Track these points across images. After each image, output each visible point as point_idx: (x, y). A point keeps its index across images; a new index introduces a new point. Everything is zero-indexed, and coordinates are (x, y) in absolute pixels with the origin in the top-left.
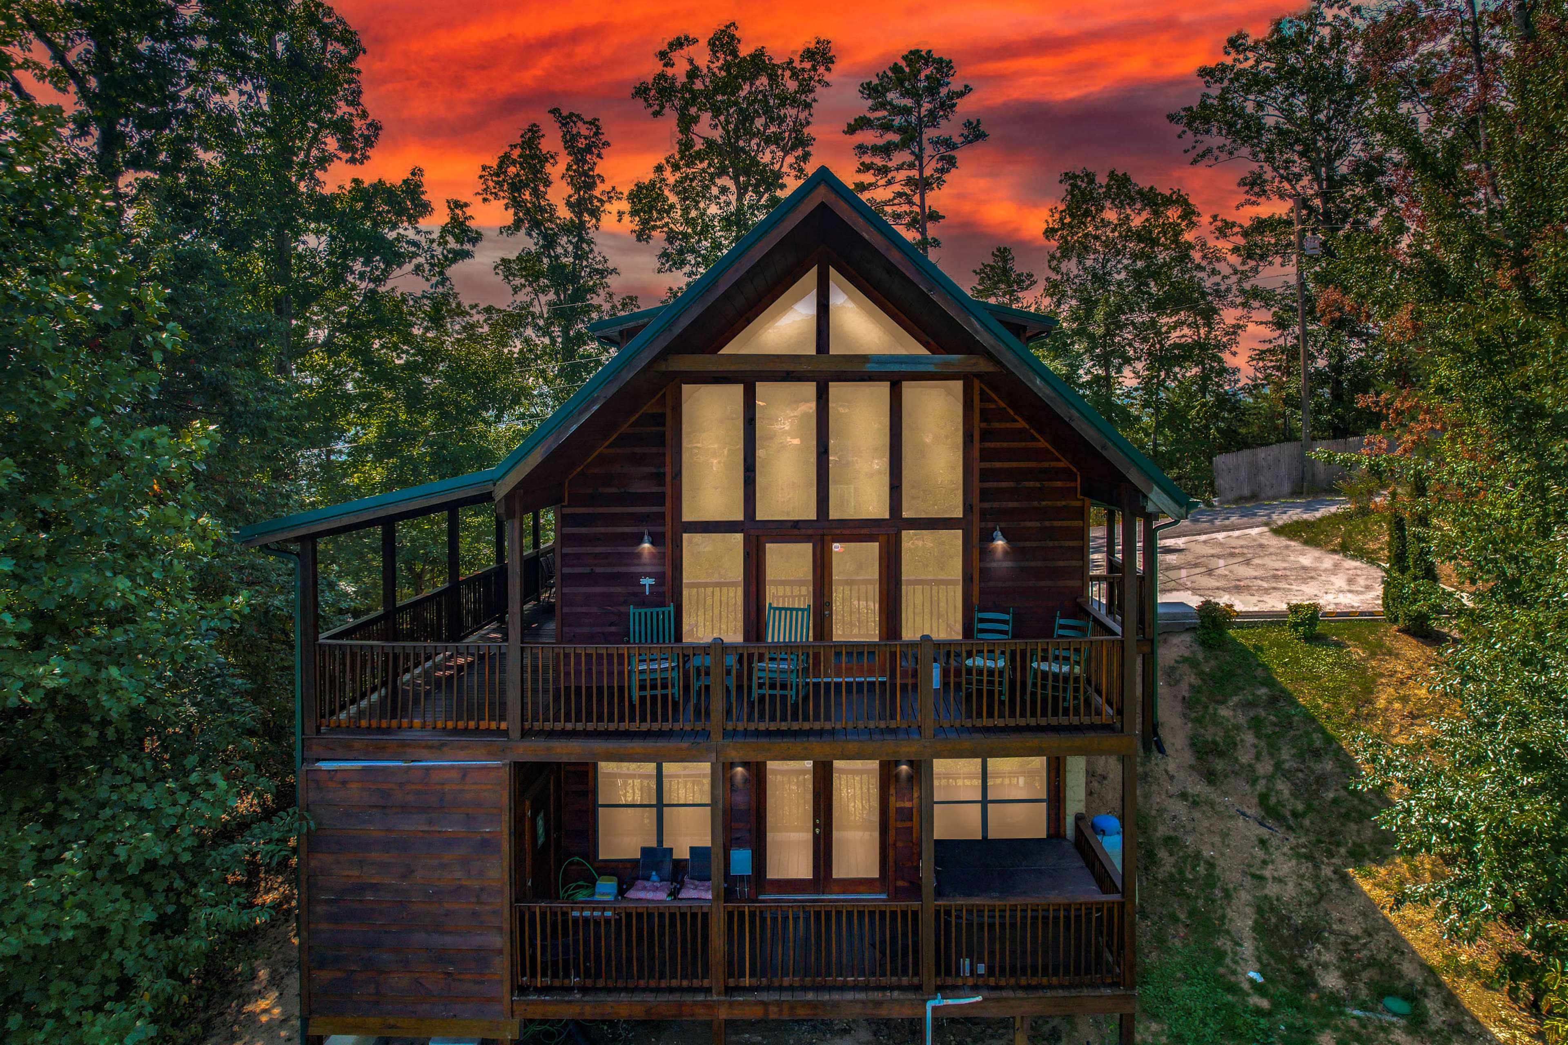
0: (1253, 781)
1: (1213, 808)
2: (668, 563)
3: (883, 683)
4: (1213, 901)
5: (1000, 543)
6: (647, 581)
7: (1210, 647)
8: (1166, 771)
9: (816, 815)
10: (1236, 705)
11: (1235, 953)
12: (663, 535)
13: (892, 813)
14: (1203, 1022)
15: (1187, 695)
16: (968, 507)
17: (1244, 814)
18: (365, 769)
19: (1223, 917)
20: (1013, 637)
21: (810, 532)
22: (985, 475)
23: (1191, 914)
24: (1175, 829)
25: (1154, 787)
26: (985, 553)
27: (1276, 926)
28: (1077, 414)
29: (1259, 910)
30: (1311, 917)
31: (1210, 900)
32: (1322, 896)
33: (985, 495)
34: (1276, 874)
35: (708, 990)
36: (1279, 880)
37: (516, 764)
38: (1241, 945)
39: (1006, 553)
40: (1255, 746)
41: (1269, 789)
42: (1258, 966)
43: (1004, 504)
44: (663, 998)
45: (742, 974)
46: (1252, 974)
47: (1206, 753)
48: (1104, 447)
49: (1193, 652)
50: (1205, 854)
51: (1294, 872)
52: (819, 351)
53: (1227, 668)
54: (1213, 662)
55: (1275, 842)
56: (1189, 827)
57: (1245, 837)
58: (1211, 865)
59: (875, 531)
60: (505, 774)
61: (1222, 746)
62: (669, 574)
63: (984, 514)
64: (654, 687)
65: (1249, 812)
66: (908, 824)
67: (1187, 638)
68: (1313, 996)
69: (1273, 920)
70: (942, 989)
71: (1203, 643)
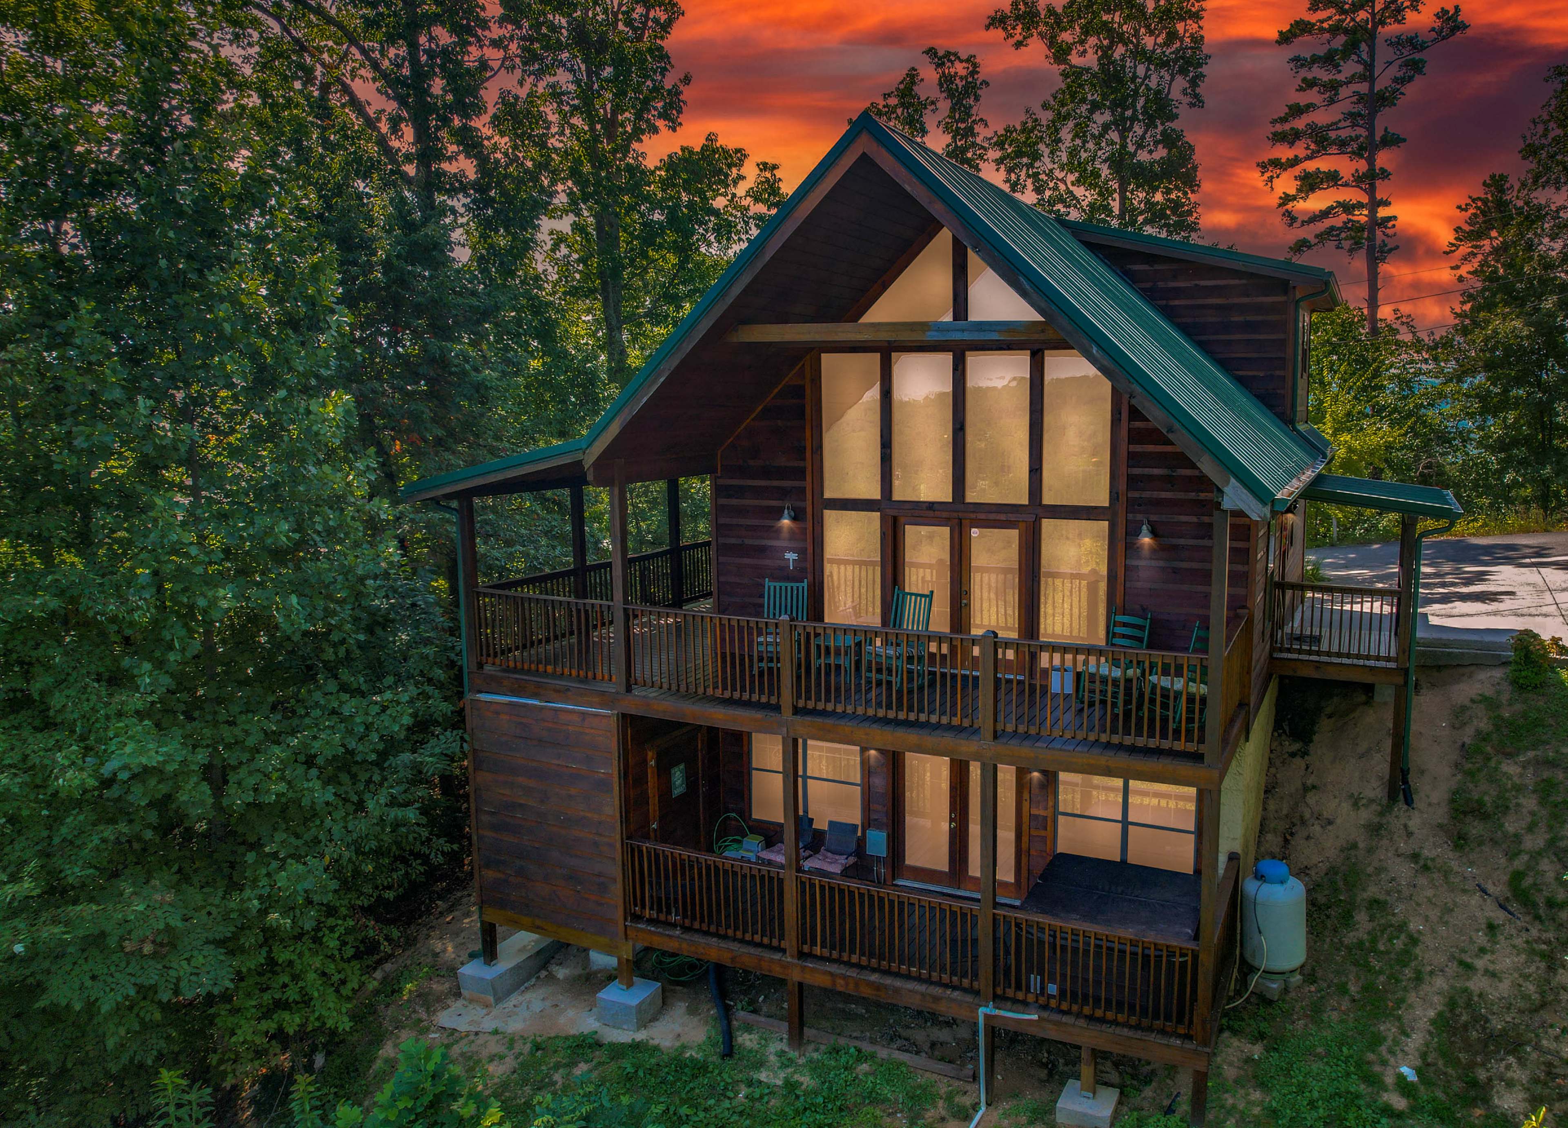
0: (1512, 856)
1: (1446, 877)
2: (809, 540)
3: (1019, 682)
4: (1398, 981)
5: (1146, 540)
6: (791, 556)
7: (1522, 688)
8: (1406, 826)
9: (952, 809)
10: (1529, 762)
11: (1396, 1042)
12: (804, 510)
13: (1026, 819)
14: (1312, 1104)
15: (1468, 741)
16: (1114, 495)
17: (1484, 891)
18: (511, 704)
19: (1402, 1000)
20: (1150, 646)
21: (945, 515)
22: (1133, 459)
23: (1366, 989)
24: (1388, 893)
25: (1385, 842)
26: (1131, 548)
27: (1465, 1027)
28: (1139, 389)
29: (1452, 1004)
30: (1517, 1026)
31: (1394, 978)
32: (1543, 1005)
33: (1133, 481)
34: (1491, 967)
35: (784, 951)
36: (1493, 975)
37: (624, 716)
38: (1408, 1036)
39: (1153, 551)
40: (1532, 813)
41: (1529, 868)
42: (1418, 1063)
43: (1155, 494)
44: (745, 949)
45: (814, 943)
46: (1405, 1070)
47: (1465, 813)
48: (1170, 430)
49: (1498, 693)
50: (1412, 926)
51: (1517, 969)
52: (956, 318)
53: (1533, 715)
54: (1518, 707)
55: (1510, 929)
56: (1406, 892)
57: (1473, 918)
58: (1414, 941)
59: (1012, 517)
60: (613, 723)
61: (1489, 807)
62: (810, 551)
63: (1133, 505)
64: (771, 660)
65: (1491, 889)
66: (1043, 833)
67: (1498, 674)
68: (1478, 1112)
69: (1464, 1018)
70: (999, 999)
71: (1514, 682)
